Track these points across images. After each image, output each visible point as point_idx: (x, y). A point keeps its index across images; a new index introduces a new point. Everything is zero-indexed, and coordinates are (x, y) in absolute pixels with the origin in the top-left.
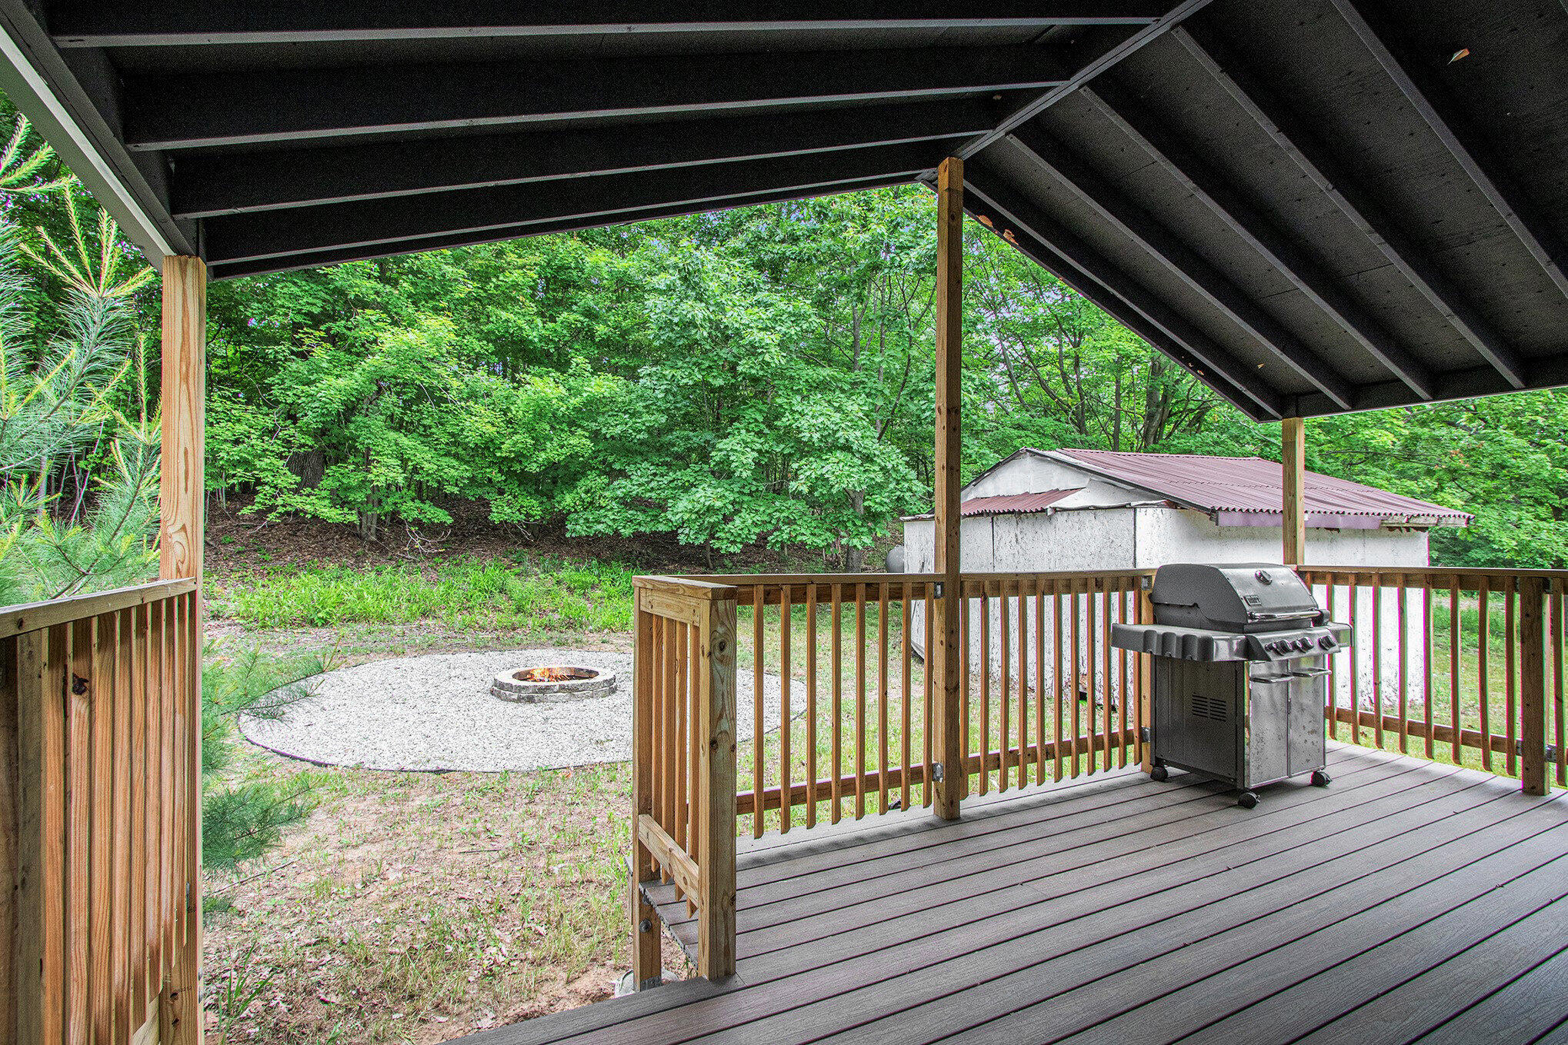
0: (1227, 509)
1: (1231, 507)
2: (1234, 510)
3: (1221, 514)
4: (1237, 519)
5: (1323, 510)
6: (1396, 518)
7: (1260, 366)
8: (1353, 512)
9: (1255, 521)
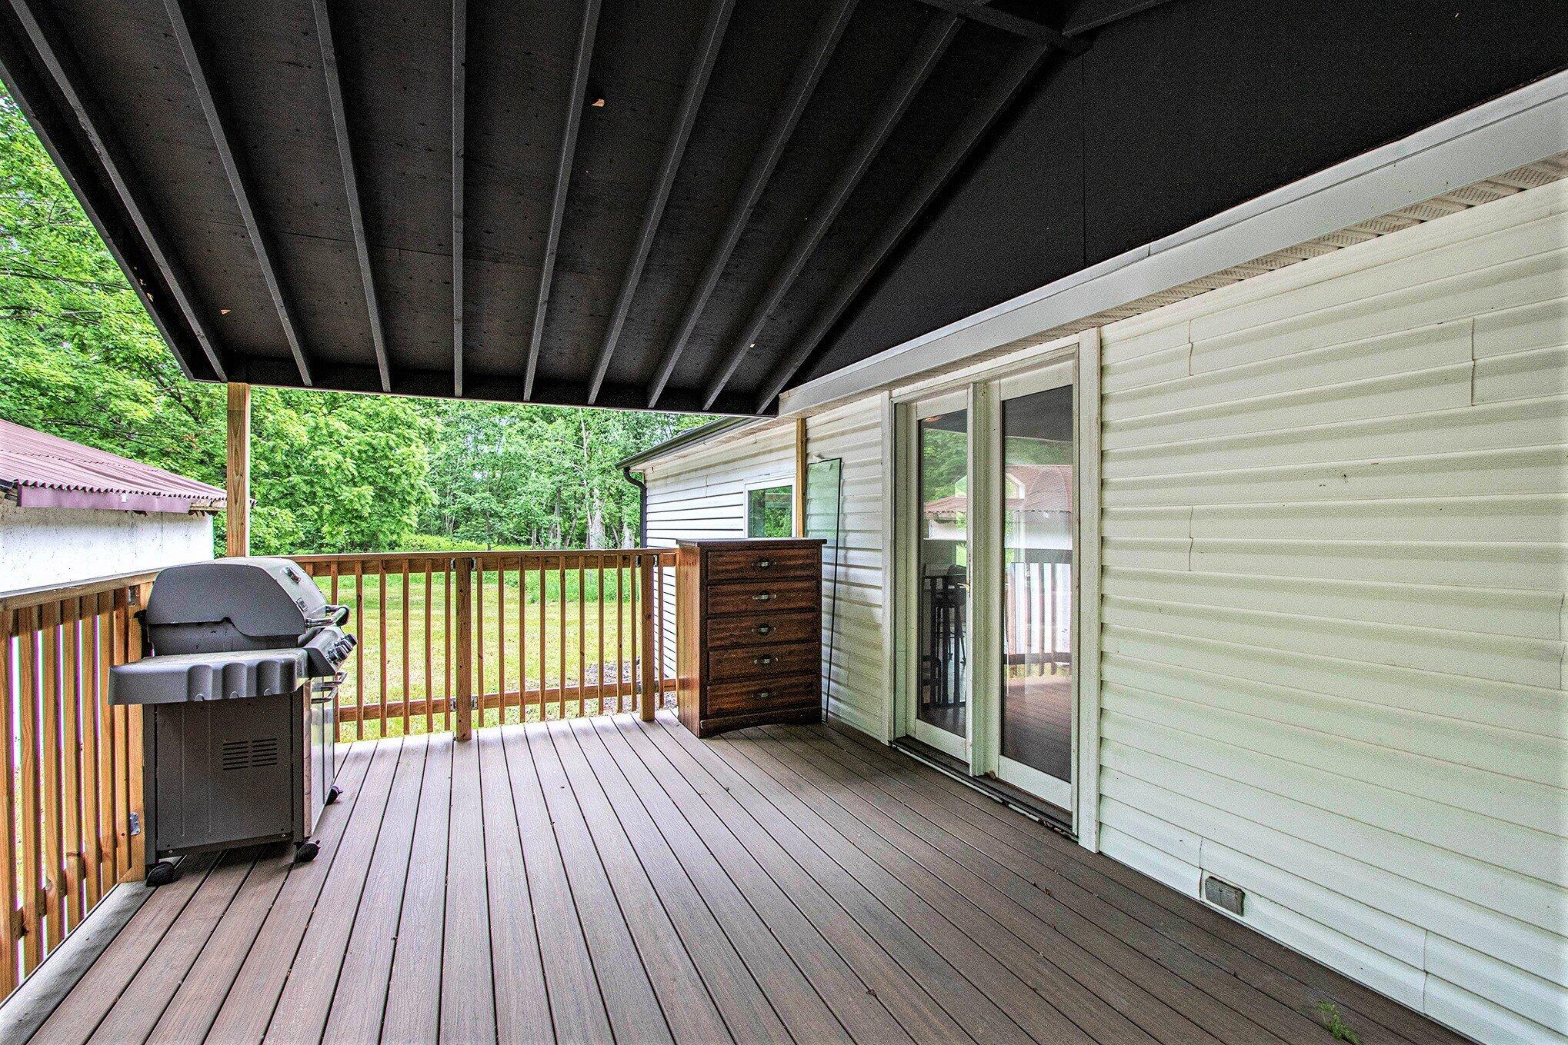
0: (35, 484)
1: (40, 482)
2: (43, 485)
3: (25, 491)
4: (46, 499)
5: (140, 491)
6: (203, 501)
7: (224, 312)
8: (168, 494)
9: (68, 501)
